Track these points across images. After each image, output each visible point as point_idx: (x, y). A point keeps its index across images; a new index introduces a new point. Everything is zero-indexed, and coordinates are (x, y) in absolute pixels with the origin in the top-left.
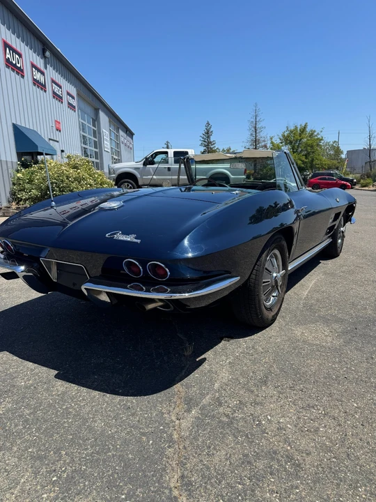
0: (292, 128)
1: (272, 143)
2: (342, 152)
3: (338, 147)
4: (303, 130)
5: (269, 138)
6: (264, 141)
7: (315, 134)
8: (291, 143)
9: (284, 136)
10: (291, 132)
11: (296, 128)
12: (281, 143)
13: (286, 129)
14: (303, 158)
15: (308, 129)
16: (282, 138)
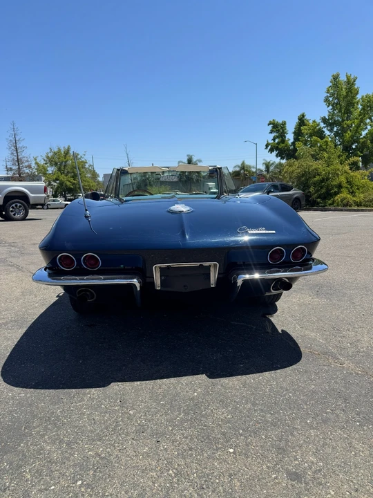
0: (56, 150)
1: (37, 163)
2: (98, 176)
3: (94, 171)
4: (67, 153)
5: (32, 158)
6: (27, 161)
7: (79, 157)
8: (56, 164)
9: (48, 157)
10: (55, 153)
11: (59, 150)
12: (46, 164)
13: (49, 151)
14: (72, 180)
15: (71, 152)
16: (46, 159)
